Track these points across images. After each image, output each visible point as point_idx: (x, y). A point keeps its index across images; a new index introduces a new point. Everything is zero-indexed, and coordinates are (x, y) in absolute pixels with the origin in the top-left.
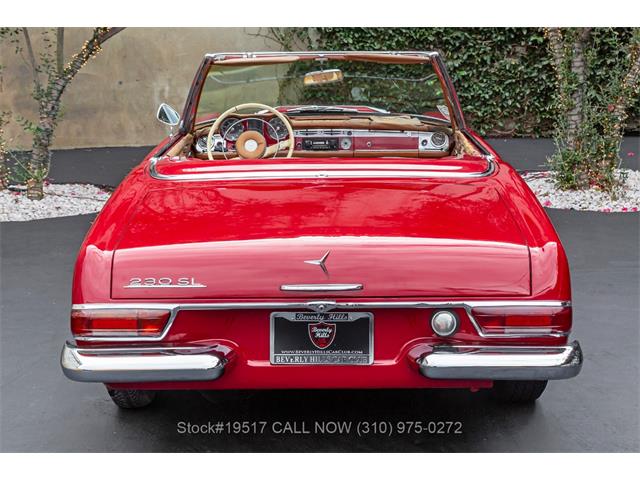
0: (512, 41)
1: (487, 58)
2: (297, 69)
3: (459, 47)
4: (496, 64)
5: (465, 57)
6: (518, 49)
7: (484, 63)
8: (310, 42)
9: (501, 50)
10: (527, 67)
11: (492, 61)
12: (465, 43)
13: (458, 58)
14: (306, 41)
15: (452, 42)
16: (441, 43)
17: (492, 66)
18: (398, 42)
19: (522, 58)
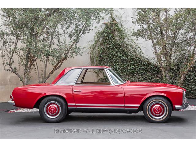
0: (157, 73)
1: (150, 78)
2: (100, 80)
3: (143, 75)
4: (153, 79)
5: (145, 77)
6: (159, 76)
7: (149, 79)
8: (104, 73)
9: (154, 76)
10: (161, 80)
11: (152, 79)
12: (144, 74)
13: (143, 77)
14: (103, 73)
15: (141, 73)
16: (138, 74)
17: (152, 80)
18: (127, 73)
19: (160, 78)
